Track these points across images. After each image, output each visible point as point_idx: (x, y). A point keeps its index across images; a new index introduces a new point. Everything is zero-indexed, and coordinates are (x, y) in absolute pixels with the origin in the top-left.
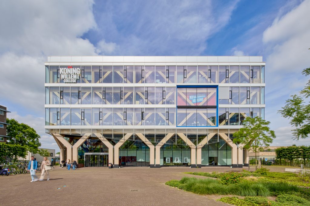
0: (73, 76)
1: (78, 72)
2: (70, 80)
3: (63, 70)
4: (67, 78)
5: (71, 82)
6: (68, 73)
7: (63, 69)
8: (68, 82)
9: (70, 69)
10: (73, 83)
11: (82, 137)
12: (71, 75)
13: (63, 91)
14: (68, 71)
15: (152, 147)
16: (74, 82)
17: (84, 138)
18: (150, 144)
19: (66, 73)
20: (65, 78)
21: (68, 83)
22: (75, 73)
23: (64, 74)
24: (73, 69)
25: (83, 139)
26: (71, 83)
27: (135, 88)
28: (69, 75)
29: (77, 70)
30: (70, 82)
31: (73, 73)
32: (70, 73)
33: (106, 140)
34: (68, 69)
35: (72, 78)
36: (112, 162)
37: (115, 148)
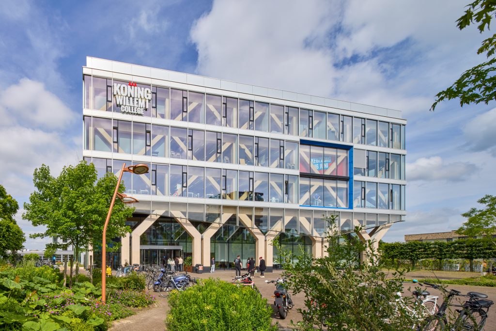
0: (137, 101)
1: (148, 96)
2: (132, 108)
3: (120, 89)
4: (127, 104)
5: (135, 112)
6: (129, 95)
7: (119, 85)
8: (130, 111)
9: (133, 87)
10: (137, 114)
11: (149, 217)
12: (135, 99)
13: (118, 128)
14: (130, 90)
15: (261, 238)
16: (140, 113)
17: (153, 219)
18: (258, 233)
19: (126, 95)
20: (124, 104)
21: (128, 113)
22: (143, 97)
23: (121, 95)
24: (139, 88)
25: (151, 219)
26: (134, 114)
27: (240, 137)
28: (131, 99)
29: (146, 92)
30: (132, 112)
31: (139, 97)
32: (133, 96)
33: (189, 223)
34: (129, 87)
35: (135, 105)
36: (200, 263)
37: (204, 238)
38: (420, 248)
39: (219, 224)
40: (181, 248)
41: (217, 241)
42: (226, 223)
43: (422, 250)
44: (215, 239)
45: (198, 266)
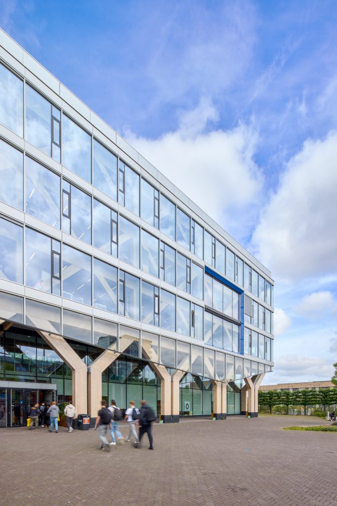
15: (167, 379)
18: (164, 372)
36: (85, 412)
37: (92, 371)
38: (275, 396)
39: (115, 352)
40: (52, 386)
41: (110, 381)
42: (124, 352)
43: (276, 398)
44: (109, 375)
45: (81, 417)
